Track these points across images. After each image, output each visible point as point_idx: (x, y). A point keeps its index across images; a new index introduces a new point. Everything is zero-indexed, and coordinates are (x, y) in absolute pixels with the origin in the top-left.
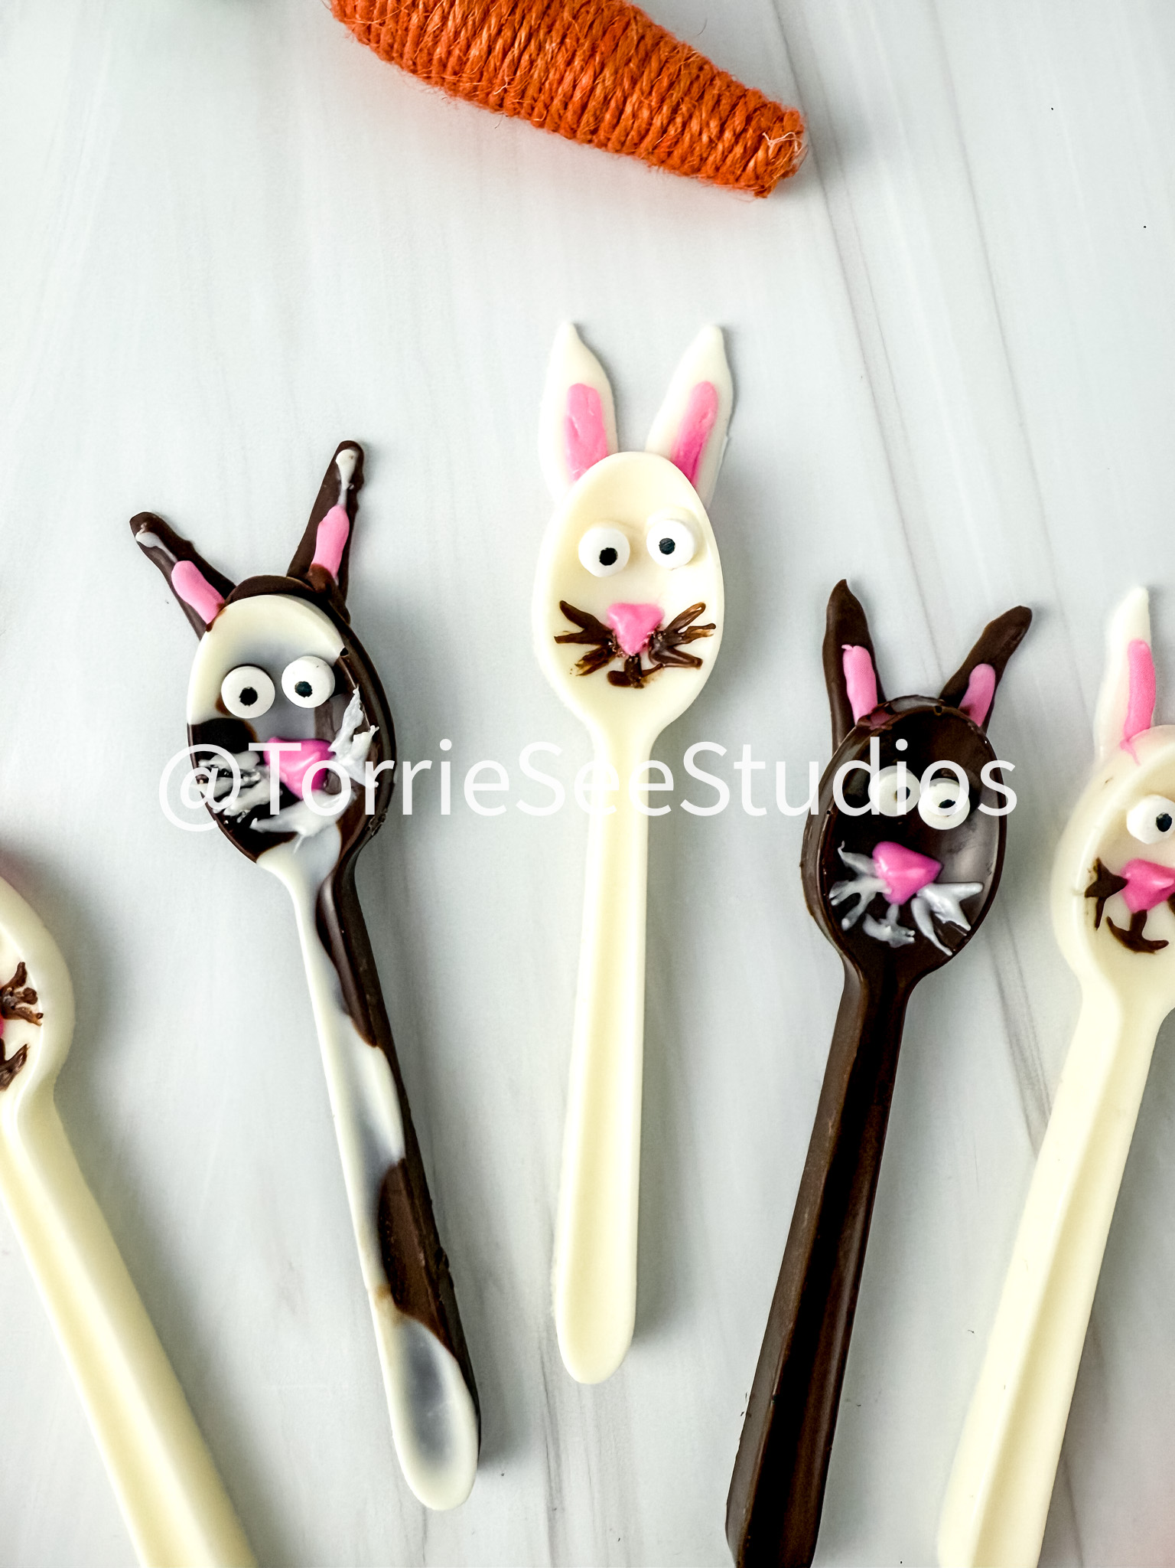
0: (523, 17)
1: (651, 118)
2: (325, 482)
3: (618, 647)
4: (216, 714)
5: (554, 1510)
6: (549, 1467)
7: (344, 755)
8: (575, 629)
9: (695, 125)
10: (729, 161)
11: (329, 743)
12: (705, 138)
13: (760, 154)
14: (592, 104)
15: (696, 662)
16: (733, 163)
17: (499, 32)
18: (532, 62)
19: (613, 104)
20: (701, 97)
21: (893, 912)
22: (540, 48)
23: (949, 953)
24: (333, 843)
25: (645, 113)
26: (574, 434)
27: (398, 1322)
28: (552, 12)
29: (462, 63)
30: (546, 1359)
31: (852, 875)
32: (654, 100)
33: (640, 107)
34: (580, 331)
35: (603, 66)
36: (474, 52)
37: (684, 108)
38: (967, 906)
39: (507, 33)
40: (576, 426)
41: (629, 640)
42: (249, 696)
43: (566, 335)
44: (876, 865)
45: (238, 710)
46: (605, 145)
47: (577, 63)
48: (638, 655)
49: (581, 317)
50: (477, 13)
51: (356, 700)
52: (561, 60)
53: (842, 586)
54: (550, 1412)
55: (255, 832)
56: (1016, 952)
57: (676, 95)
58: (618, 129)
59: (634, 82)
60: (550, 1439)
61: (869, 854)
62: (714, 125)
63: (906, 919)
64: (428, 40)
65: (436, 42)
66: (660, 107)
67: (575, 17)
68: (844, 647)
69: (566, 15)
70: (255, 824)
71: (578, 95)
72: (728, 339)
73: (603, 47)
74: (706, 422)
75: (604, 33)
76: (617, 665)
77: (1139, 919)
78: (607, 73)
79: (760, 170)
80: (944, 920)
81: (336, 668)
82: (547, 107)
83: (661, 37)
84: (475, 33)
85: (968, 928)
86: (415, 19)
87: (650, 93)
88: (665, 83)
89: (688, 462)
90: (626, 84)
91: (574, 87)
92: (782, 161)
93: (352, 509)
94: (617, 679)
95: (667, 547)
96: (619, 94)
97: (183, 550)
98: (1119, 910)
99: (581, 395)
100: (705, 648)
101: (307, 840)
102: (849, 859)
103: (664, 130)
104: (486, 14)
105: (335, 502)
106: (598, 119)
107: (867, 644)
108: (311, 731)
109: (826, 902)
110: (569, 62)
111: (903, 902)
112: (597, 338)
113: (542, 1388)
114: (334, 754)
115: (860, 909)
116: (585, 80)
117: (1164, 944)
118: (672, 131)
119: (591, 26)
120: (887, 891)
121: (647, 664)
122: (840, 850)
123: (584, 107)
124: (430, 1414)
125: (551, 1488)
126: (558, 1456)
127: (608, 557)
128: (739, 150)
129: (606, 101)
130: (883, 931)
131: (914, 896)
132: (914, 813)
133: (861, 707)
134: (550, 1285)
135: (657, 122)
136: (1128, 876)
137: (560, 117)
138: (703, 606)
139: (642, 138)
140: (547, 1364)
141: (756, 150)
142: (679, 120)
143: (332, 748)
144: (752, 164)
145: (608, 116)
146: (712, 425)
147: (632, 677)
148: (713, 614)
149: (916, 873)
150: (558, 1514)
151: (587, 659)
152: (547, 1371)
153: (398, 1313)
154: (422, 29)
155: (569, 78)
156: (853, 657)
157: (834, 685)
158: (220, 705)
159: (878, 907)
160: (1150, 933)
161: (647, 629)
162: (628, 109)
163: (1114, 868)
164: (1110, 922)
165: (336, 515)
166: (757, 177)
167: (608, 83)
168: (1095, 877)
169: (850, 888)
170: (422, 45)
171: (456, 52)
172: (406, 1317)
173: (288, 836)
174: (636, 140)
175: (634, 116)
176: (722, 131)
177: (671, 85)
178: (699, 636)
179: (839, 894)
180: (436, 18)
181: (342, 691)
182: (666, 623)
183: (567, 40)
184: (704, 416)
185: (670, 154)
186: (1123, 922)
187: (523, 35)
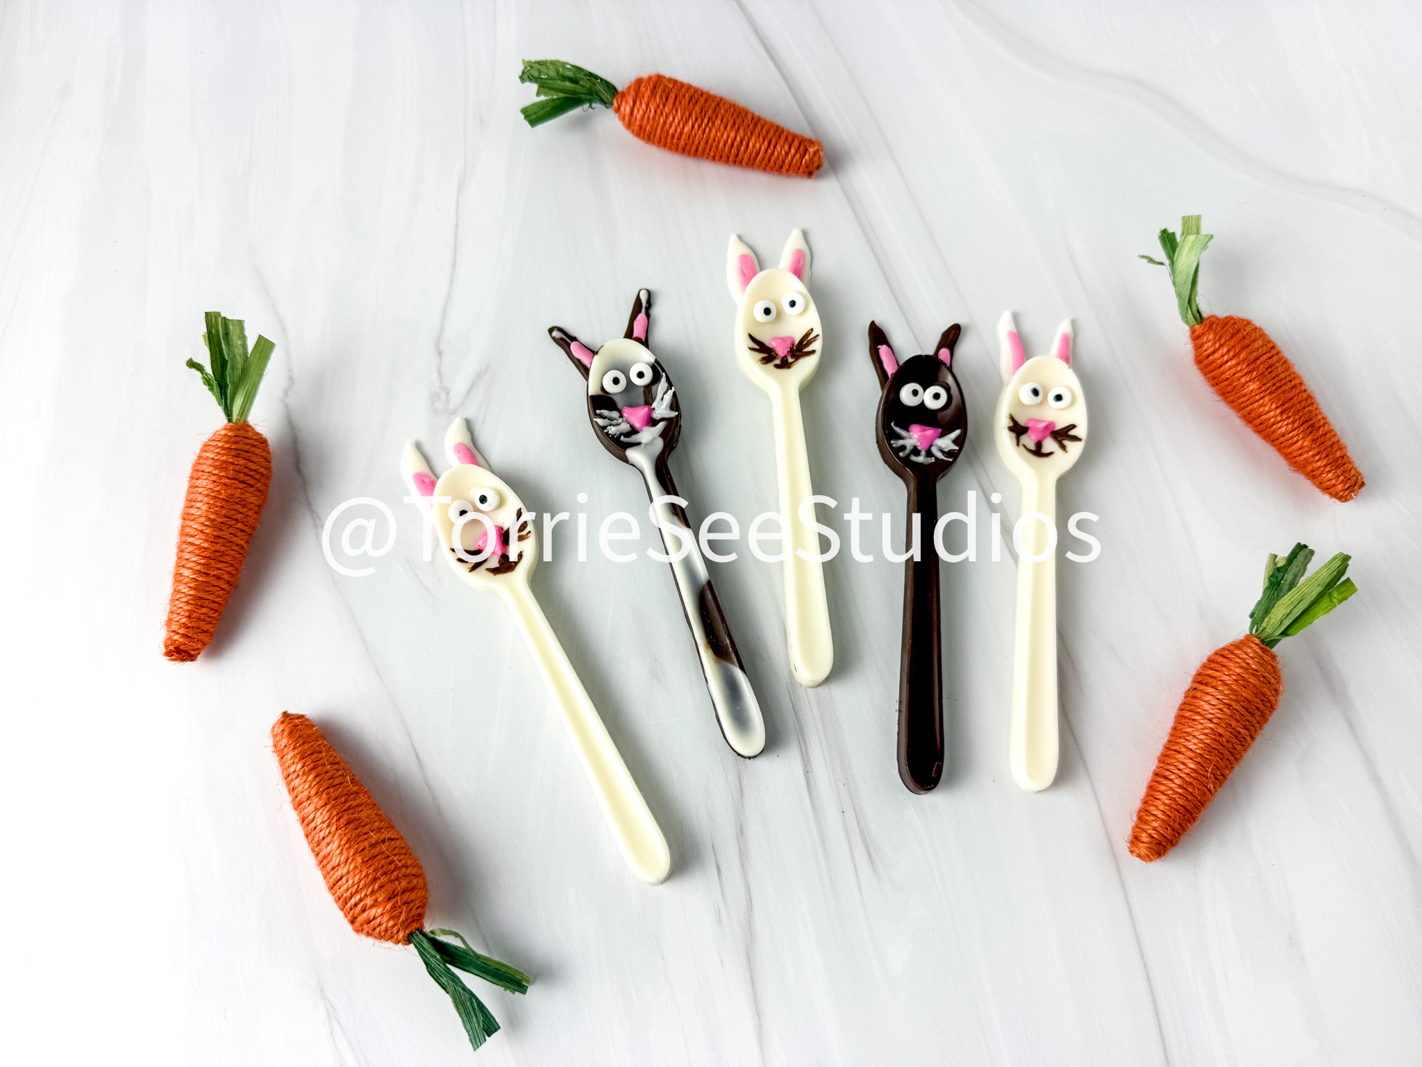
0: (705, 114)
1: (760, 148)
2: (635, 305)
3: (777, 355)
4: (600, 393)
5: (807, 772)
6: (801, 750)
7: (658, 408)
8: (757, 347)
9: (778, 148)
10: (794, 161)
11: (651, 405)
12: (783, 152)
13: (807, 157)
14: (735, 144)
15: (813, 352)
16: (797, 161)
17: (696, 120)
18: (710, 130)
19: (744, 143)
20: (780, 137)
21: (923, 453)
22: (713, 124)
23: (951, 460)
24: (660, 444)
25: (758, 145)
26: (743, 273)
27: (716, 662)
28: (717, 111)
29: (681, 134)
30: (791, 693)
31: (900, 437)
32: (761, 139)
33: (756, 143)
34: (740, 238)
35: (739, 129)
36: (686, 129)
37: (773, 141)
38: (955, 441)
39: (699, 120)
40: (745, 271)
41: (781, 351)
42: (616, 381)
43: (733, 239)
44: (911, 434)
45: (610, 388)
46: (741, 162)
47: (728, 128)
48: (785, 356)
49: (739, 232)
50: (687, 114)
51: (663, 379)
52: (722, 128)
53: (873, 323)
54: (797, 720)
55: (622, 442)
56: (987, 474)
57: (770, 136)
58: (747, 154)
59: (752, 134)
60: (800, 736)
61: (907, 430)
62: (786, 147)
63: (929, 454)
64: (667, 126)
65: (671, 126)
66: (764, 141)
67: (726, 112)
68: (878, 347)
69: (723, 111)
70: (622, 438)
71: (729, 142)
72: (805, 235)
73: (739, 121)
74: (801, 264)
75: (738, 117)
76: (778, 362)
77: (1039, 445)
78: (741, 131)
79: (808, 162)
80: (946, 450)
81: (653, 367)
82: (717, 148)
83: (759, 119)
84: (687, 122)
85: (957, 448)
86: (662, 120)
87: (759, 137)
88: (765, 133)
89: (798, 272)
90: (749, 134)
91: (728, 138)
92: (816, 158)
93: (648, 315)
94: (777, 366)
95: (793, 304)
96: (746, 138)
97: (574, 339)
98: (1029, 440)
99: (744, 259)
100: (817, 346)
101: (646, 444)
102: (898, 430)
103: (766, 151)
104: (690, 115)
105: (640, 311)
106: (739, 150)
107: (889, 346)
108: (642, 400)
109: (891, 445)
110: (725, 128)
111: (927, 448)
112: (748, 240)
113: (792, 708)
114: (654, 409)
115: (907, 451)
116: (732, 135)
117: (1052, 453)
118: (769, 152)
119: (733, 114)
120: (918, 444)
121: (790, 360)
122: (892, 424)
123: (732, 145)
124: (738, 708)
125: (804, 760)
126: (805, 743)
127: (767, 311)
128: (798, 156)
129: (741, 142)
130: (921, 459)
131: (931, 446)
132: (923, 402)
133: (890, 369)
134: (787, 655)
135: (763, 148)
136: (1029, 425)
137: (722, 151)
138: (812, 330)
139: (757, 155)
140: (792, 696)
141: (804, 155)
142: (772, 147)
143: (653, 407)
144: (804, 161)
145: (742, 148)
146: (803, 265)
147: (785, 365)
148: (818, 330)
149: (930, 432)
150: (810, 775)
151: (763, 359)
152: (793, 699)
153: (716, 658)
154: (665, 122)
155: (725, 136)
156: (883, 350)
157: (877, 365)
158: (603, 389)
159: (916, 451)
160: (1045, 450)
161: (788, 344)
162: (751, 145)
163: (1022, 421)
164: (1024, 446)
165: (642, 316)
166: (807, 167)
167: (742, 134)
168: (1011, 424)
169: (901, 442)
170: (665, 130)
171: (679, 130)
172: (720, 660)
173: (638, 444)
174: (755, 156)
175: (754, 146)
176: (790, 148)
177: (767, 133)
178: (812, 342)
179: (897, 443)
180: (671, 118)
181: (656, 379)
182: (797, 342)
183: (724, 120)
184: (799, 262)
185: (769, 161)
186: (1032, 446)
187: (706, 120)
